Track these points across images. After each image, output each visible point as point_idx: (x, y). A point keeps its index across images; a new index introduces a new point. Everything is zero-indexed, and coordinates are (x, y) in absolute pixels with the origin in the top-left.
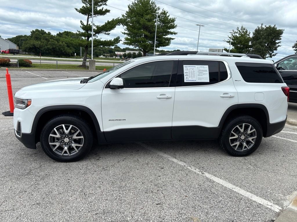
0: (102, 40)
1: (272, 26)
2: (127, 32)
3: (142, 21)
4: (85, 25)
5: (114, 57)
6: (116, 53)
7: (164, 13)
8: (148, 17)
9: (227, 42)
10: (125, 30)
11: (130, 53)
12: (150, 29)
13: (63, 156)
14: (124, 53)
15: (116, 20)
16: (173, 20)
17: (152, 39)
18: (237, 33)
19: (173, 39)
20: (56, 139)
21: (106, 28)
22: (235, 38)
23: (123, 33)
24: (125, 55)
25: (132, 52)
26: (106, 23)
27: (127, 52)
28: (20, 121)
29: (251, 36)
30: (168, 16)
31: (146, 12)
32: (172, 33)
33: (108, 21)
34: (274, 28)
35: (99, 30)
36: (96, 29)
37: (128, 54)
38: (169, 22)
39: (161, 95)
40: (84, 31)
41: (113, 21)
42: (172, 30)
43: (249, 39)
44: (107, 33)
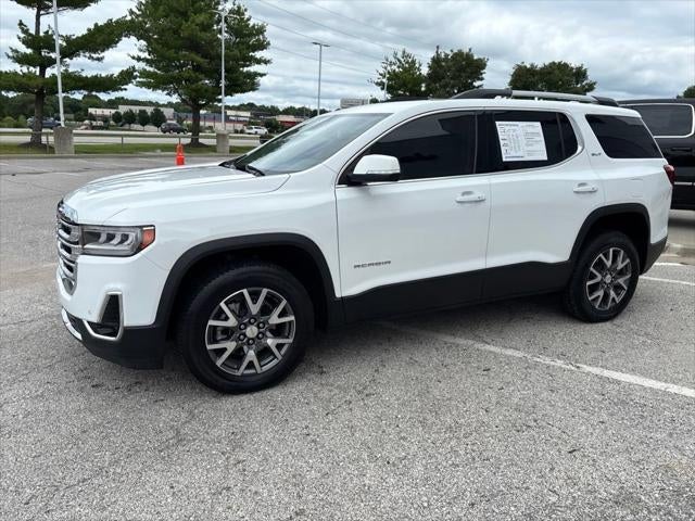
0: (84, 74)
1: (466, 50)
2: (145, 55)
3: (188, 28)
4: (31, 35)
5: (87, 122)
6: (91, 110)
7: (238, 12)
8: (201, 18)
9: (377, 84)
10: (141, 50)
11: (131, 111)
12: (206, 49)
13: (243, 375)
14: (113, 111)
15: (117, 22)
16: (261, 30)
17: (214, 74)
18: (395, 64)
19: (262, 75)
20: (219, 333)
21: (91, 42)
22: (393, 76)
23: (133, 58)
24: (117, 117)
25: (136, 109)
26: (89, 30)
27: (123, 109)
28: (119, 293)
29: (425, 71)
30: (249, 20)
31: (193, 6)
32: (259, 61)
33: (96, 25)
34: (467, 55)
35: (74, 47)
36: (65, 44)
37: (126, 113)
38: (251, 35)
39: (464, 194)
40: (29, 51)
41: (109, 24)
42: (258, 54)
43: (421, 79)
44: (95, 56)
